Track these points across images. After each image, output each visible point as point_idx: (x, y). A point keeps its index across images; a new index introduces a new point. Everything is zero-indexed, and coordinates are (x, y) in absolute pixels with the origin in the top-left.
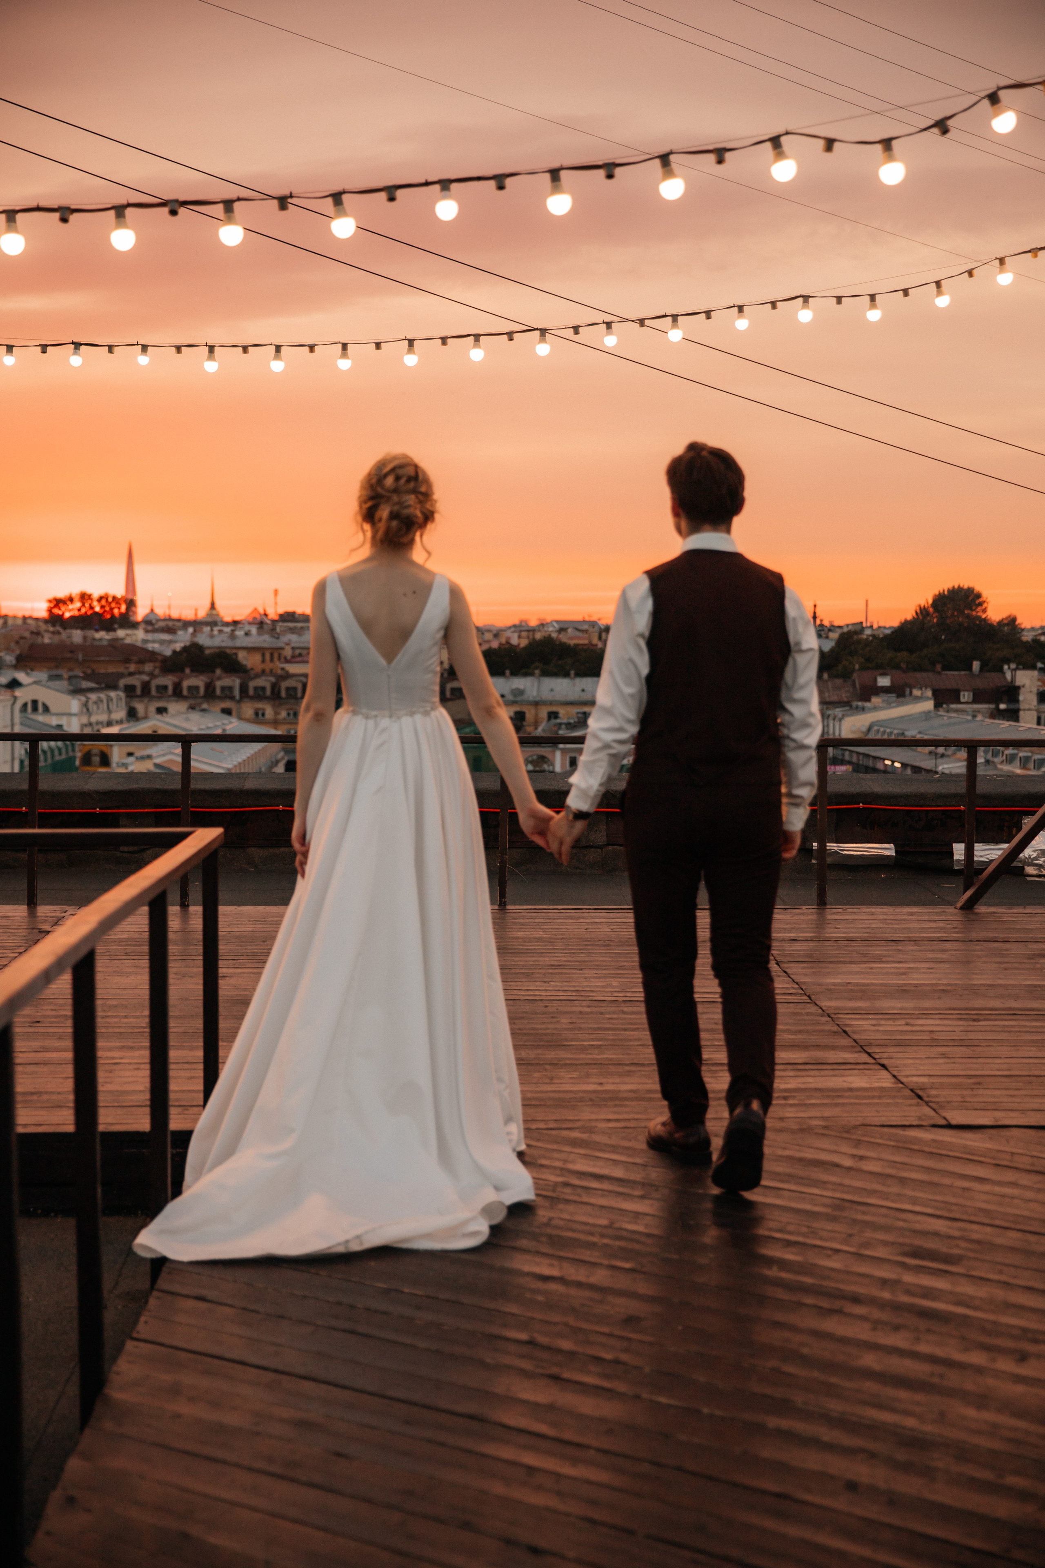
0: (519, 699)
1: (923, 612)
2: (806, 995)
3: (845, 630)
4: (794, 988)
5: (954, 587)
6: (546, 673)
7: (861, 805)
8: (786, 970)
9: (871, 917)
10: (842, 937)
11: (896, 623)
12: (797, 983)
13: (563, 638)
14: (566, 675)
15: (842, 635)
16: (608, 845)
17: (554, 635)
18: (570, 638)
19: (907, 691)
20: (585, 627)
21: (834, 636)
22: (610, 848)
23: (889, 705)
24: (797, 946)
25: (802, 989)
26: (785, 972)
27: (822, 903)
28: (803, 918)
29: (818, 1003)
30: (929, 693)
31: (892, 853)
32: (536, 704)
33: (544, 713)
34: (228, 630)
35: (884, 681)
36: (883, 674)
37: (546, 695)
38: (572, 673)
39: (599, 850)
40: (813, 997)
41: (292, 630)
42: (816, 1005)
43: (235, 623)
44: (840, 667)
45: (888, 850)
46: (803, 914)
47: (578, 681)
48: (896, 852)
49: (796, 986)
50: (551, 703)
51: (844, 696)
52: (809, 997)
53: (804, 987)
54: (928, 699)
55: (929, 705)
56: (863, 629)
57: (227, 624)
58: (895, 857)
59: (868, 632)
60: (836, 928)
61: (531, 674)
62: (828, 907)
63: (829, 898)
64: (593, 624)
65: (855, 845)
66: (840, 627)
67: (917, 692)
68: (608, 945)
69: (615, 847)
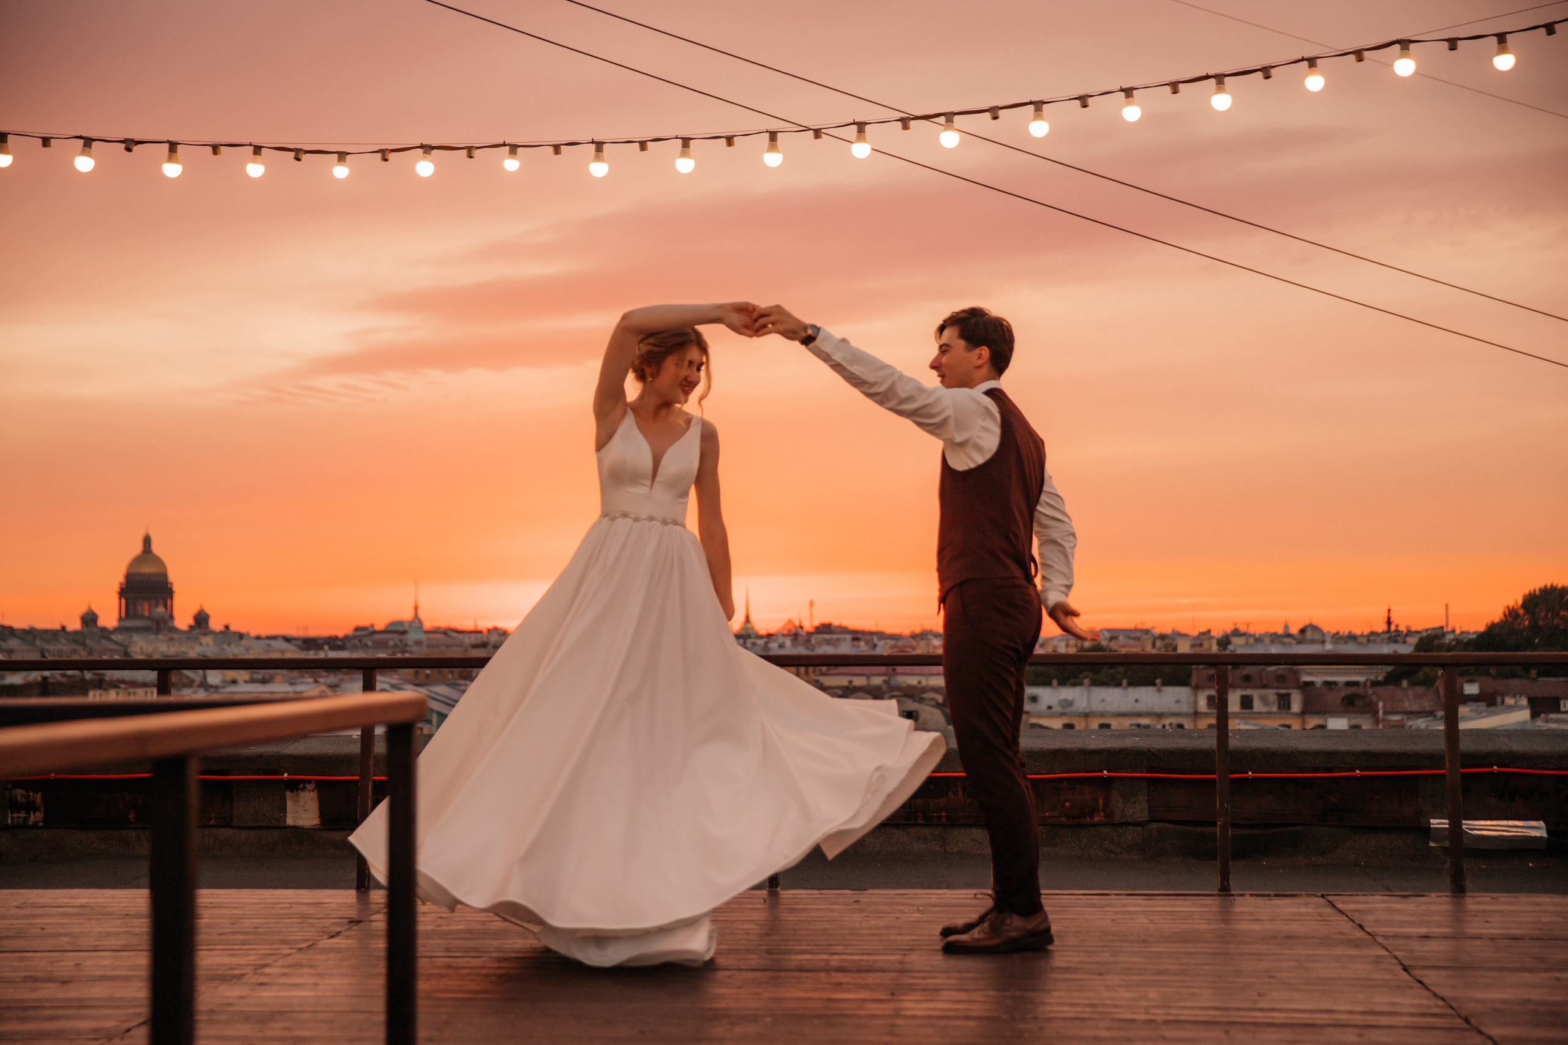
0: (1067, 710)
1: (1512, 614)
2: (1459, 1016)
3: (1424, 634)
4: (1437, 1006)
5: (1546, 586)
6: (1096, 683)
7: (1495, 768)
8: (1421, 979)
9: (1538, 908)
10: (1500, 934)
11: (1481, 628)
12: (1443, 999)
13: (1114, 645)
14: (1118, 684)
15: (1421, 640)
16: (1151, 821)
17: (1104, 643)
18: (1123, 647)
19: (1499, 699)
20: (1138, 634)
21: (1413, 640)
22: (1154, 825)
23: (1479, 715)
24: (1431, 946)
25: (1452, 1008)
26: (1420, 982)
27: (1458, 889)
28: (1433, 908)
29: (1483, 1029)
30: (1524, 702)
31: (1542, 833)
32: (1087, 715)
33: (1094, 724)
34: (761, 642)
35: (1471, 689)
36: (1471, 681)
37: (1097, 707)
38: (1125, 682)
39: (1139, 829)
40: (1473, 1021)
41: (828, 642)
42: (1480, 1032)
43: (769, 636)
44: (1420, 674)
45: (1536, 829)
46: (1433, 903)
47: (1131, 690)
48: (1548, 832)
49: (1441, 1003)
50: (1102, 715)
51: (1427, 705)
52: (1467, 1020)
53: (1454, 1005)
54: (1522, 708)
55: (1525, 715)
56: (1444, 635)
57: (761, 637)
58: (1548, 839)
59: (1450, 637)
60: (1487, 922)
61: (1081, 684)
62: (1468, 894)
63: (1468, 884)
64: (1147, 632)
65: (1489, 823)
66: (1418, 632)
67: (1510, 701)
68: (1145, 941)
69: (1161, 824)
